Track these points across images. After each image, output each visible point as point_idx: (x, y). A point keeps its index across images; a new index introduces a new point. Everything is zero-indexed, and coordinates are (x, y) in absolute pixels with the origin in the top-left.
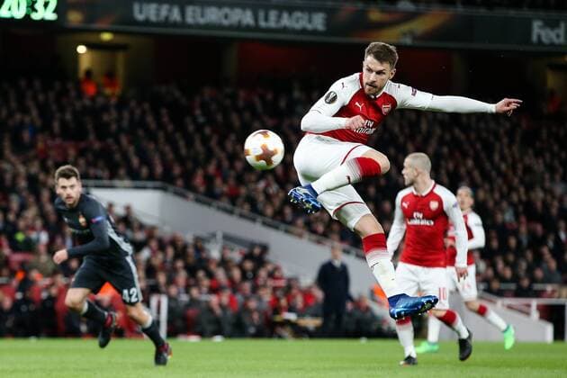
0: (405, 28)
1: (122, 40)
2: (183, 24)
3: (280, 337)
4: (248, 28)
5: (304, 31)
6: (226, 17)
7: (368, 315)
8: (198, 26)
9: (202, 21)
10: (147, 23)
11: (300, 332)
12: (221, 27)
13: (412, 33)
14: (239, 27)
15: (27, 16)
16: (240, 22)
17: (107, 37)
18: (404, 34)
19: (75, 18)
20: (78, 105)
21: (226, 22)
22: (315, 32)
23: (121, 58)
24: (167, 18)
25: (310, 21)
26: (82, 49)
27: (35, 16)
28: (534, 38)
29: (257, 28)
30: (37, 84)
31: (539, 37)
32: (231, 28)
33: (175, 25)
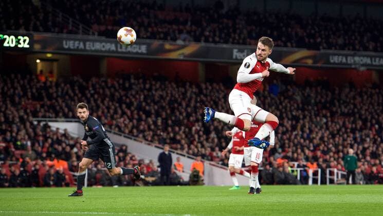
0: (181, 52)
1: (56, 57)
2: (85, 50)
3: (137, 185)
4: (113, 52)
5: (137, 53)
6: (104, 47)
7: (175, 176)
8: (91, 51)
9: (93, 49)
10: (69, 49)
11: (146, 184)
12: (101, 51)
13: (183, 54)
14: (109, 51)
15: (16, 46)
16: (109, 49)
17: (49, 55)
18: (180, 55)
19: (37, 47)
20: (38, 85)
21: (103, 49)
22: (142, 54)
23: (55, 64)
24: (78, 47)
25: (140, 49)
26: (38, 61)
27: (19, 46)
28: (234, 57)
29: (117, 52)
30: (19, 76)
31: (236, 56)
32: (105, 51)
33: (81, 50)
